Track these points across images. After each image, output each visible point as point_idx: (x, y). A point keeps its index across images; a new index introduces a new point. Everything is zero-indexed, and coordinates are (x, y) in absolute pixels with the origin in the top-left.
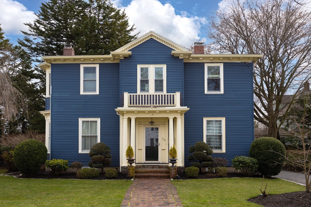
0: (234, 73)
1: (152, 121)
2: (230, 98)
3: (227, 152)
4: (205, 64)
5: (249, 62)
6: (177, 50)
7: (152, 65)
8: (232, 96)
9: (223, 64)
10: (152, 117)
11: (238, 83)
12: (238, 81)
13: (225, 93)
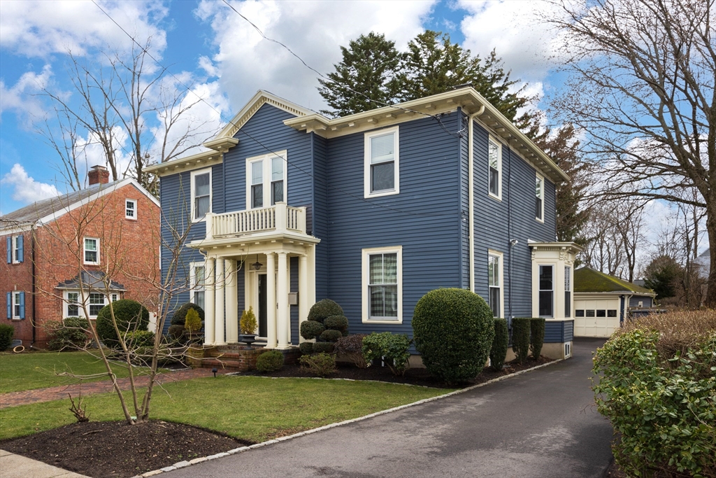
0: (420, 143)
1: (257, 263)
2: (412, 201)
3: (404, 322)
4: (366, 135)
5: (452, 111)
6: (300, 116)
7: (266, 155)
8: (415, 197)
9: (398, 127)
10: (257, 255)
11: (429, 164)
12: (429, 160)
13: (403, 192)
